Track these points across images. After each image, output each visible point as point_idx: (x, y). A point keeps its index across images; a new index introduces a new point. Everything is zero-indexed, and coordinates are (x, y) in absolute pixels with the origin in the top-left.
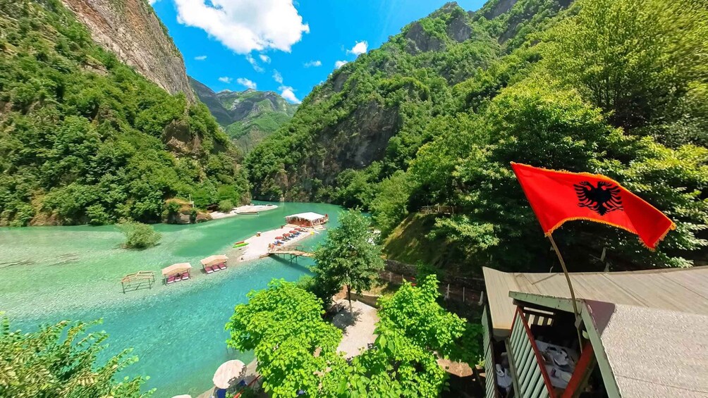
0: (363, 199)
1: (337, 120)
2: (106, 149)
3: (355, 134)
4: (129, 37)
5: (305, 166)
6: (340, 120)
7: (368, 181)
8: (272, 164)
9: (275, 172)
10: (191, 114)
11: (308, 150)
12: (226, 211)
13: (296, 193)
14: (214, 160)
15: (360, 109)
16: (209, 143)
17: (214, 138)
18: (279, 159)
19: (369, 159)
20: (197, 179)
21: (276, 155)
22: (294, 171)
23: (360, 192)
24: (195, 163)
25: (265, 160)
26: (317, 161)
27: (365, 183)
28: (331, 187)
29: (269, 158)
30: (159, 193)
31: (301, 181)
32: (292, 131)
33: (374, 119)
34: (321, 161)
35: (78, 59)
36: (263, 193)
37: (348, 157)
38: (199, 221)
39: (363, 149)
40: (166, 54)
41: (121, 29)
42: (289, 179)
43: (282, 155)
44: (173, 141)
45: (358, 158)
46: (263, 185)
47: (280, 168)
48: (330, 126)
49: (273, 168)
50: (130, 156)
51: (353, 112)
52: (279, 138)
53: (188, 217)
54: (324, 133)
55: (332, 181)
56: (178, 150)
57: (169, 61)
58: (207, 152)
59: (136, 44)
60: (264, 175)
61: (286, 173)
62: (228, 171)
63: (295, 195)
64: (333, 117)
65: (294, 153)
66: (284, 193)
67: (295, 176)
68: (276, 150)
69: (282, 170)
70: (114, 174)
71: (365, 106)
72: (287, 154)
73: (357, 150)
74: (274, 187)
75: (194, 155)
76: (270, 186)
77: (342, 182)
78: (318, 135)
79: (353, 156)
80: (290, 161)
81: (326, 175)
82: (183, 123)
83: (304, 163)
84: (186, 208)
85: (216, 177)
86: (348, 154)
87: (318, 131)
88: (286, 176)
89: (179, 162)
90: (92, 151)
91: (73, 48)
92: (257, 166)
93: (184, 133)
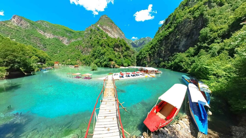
0: (184, 66)
1: (169, 33)
3: (178, 37)
5: (156, 54)
6: (170, 33)
7: (187, 56)
8: (145, 54)
9: (145, 57)
10: (120, 41)
11: (157, 48)
12: (125, 66)
13: (152, 64)
14: (125, 53)
15: (179, 25)
16: (124, 48)
17: (126, 47)
18: (147, 52)
19: (186, 47)
20: (120, 58)
22: (152, 56)
23: (182, 62)
24: (120, 54)
25: (142, 53)
26: (160, 51)
27: (186, 58)
28: (167, 62)
29: (144, 53)
30: (108, 60)
31: (154, 59)
33: (188, 27)
34: (162, 51)
36: (141, 64)
37: (175, 48)
39: (183, 43)
40: (121, 34)
41: (113, 32)
43: (148, 51)
44: (115, 48)
45: (181, 47)
46: (141, 61)
47: (147, 55)
48: (166, 37)
49: (145, 56)
51: (176, 28)
52: (147, 46)
53: (113, 66)
54: (163, 40)
55: (167, 59)
56: (117, 51)
58: (124, 51)
59: (115, 34)
60: (142, 58)
62: (129, 56)
64: (167, 33)
65: (152, 50)
66: (148, 64)
67: (152, 58)
68: (146, 50)
69: (148, 56)
71: (182, 23)
72: (150, 51)
73: (180, 44)
74: (145, 62)
75: (120, 51)
76: (143, 62)
77: (172, 59)
78: (160, 41)
79: (178, 47)
80: (151, 53)
81: (164, 57)
82: (117, 44)
83: (156, 53)
84: (112, 64)
85: (126, 57)
86: (175, 46)
87: (161, 40)
88: (149, 58)
89: (116, 54)
91: (101, 36)
92: (140, 55)
93: (118, 46)
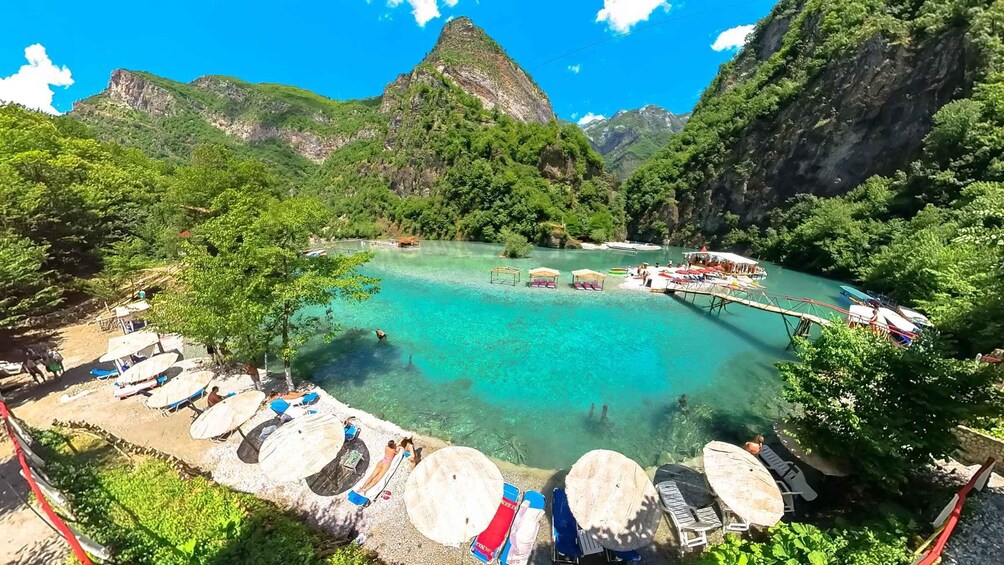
0: (840, 253)
1: (778, 103)
2: (498, 180)
3: (822, 122)
4: (506, 97)
5: (710, 192)
6: (785, 102)
7: (857, 216)
8: (656, 192)
9: (660, 202)
10: (563, 138)
11: (716, 166)
12: (598, 242)
13: (690, 234)
14: (587, 187)
15: (835, 67)
16: (582, 166)
17: (588, 160)
18: (667, 184)
19: (855, 174)
20: (569, 206)
21: (662, 179)
22: (689, 201)
23: (834, 237)
24: (569, 189)
25: (646, 187)
26: (732, 182)
27: (850, 223)
28: (755, 228)
29: (652, 184)
31: (700, 216)
32: (687, 143)
33: (879, 79)
34: (741, 183)
35: (476, 120)
36: (640, 232)
37: (801, 172)
38: (568, 247)
39: (841, 152)
40: (535, 100)
41: (500, 93)
42: (681, 214)
43: (671, 179)
44: (548, 168)
45: (829, 170)
46: (641, 221)
47: (668, 196)
48: (761, 117)
49: (657, 197)
50: (513, 184)
51: (814, 77)
52: (667, 156)
53: (558, 241)
54: (749, 133)
55: (760, 217)
56: (553, 177)
57: (538, 106)
58: (581, 177)
59: (511, 101)
60: (644, 207)
61: (677, 205)
62: (602, 198)
63: (688, 238)
64: (769, 99)
65: (691, 175)
66: (671, 232)
67: (691, 209)
68: (662, 175)
69: (672, 201)
70: (502, 200)
71: (850, 56)
72: (680, 176)
73: (825, 155)
74: (655, 225)
75: (567, 180)
76: (651, 223)
77: (781, 220)
78: (735, 140)
79: (815, 168)
80: (685, 186)
81: (748, 207)
82: (557, 147)
83: (709, 188)
84: (558, 231)
85: (589, 204)
86: (803, 165)
87: (736, 133)
88: (676, 208)
89: (553, 189)
90: (488, 183)
91: (473, 113)
92: (635, 196)
93: (558, 159)
